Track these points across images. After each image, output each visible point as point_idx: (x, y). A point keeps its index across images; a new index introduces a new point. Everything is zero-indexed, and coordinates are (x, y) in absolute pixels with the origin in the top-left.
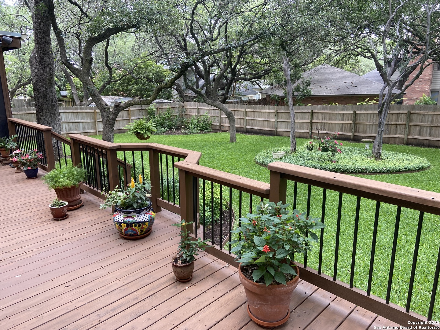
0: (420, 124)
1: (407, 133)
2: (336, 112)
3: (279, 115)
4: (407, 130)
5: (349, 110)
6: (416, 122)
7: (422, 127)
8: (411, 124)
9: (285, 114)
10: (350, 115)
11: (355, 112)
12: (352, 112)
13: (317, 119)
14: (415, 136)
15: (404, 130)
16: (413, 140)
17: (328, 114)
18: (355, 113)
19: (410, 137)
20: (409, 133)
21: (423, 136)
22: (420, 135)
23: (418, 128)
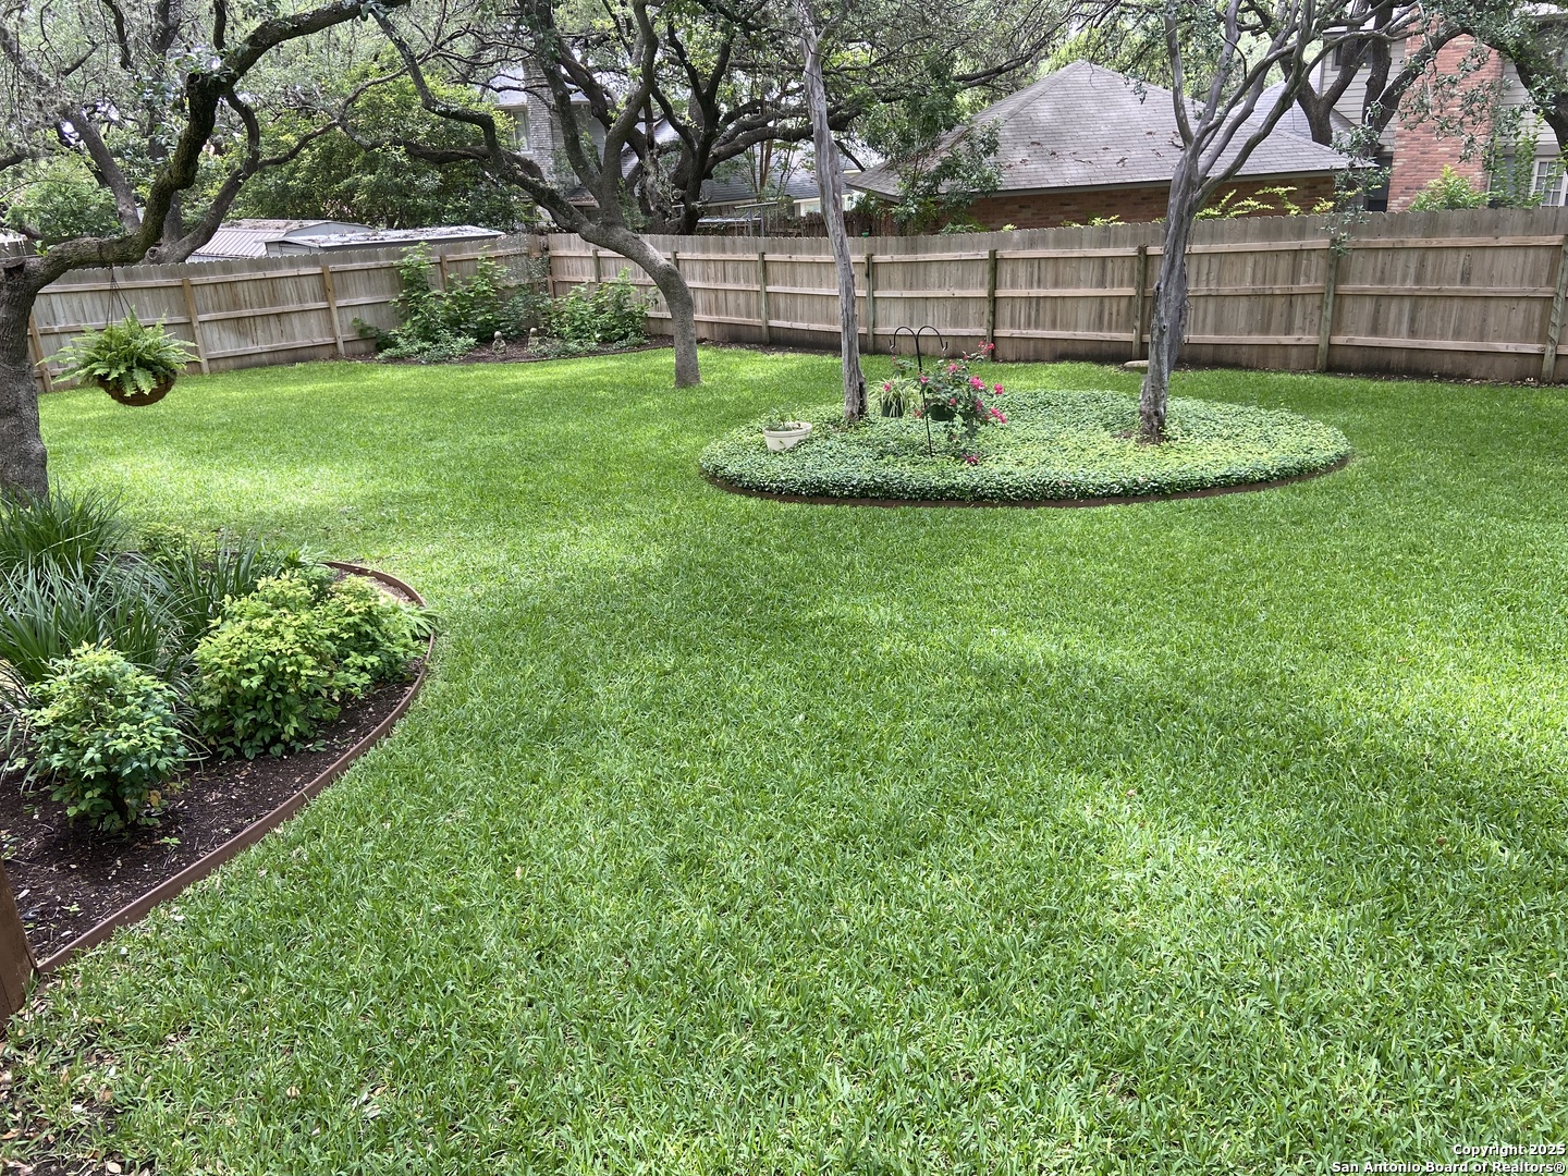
0: (1378, 288)
1: (1328, 324)
2: (1076, 253)
3: (881, 271)
4: (1328, 313)
5: (1124, 244)
6: (1361, 283)
7: (1384, 302)
8: (1344, 288)
9: (900, 267)
10: (1127, 264)
11: (1142, 250)
12: (1131, 251)
13: (1014, 285)
14: (1357, 337)
15: (1317, 313)
16: (1350, 351)
17: (1051, 263)
18: (1142, 256)
19: (1339, 340)
20: (1336, 327)
21: (1385, 334)
22: (1374, 331)
23: (1369, 306)
